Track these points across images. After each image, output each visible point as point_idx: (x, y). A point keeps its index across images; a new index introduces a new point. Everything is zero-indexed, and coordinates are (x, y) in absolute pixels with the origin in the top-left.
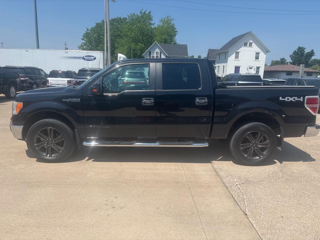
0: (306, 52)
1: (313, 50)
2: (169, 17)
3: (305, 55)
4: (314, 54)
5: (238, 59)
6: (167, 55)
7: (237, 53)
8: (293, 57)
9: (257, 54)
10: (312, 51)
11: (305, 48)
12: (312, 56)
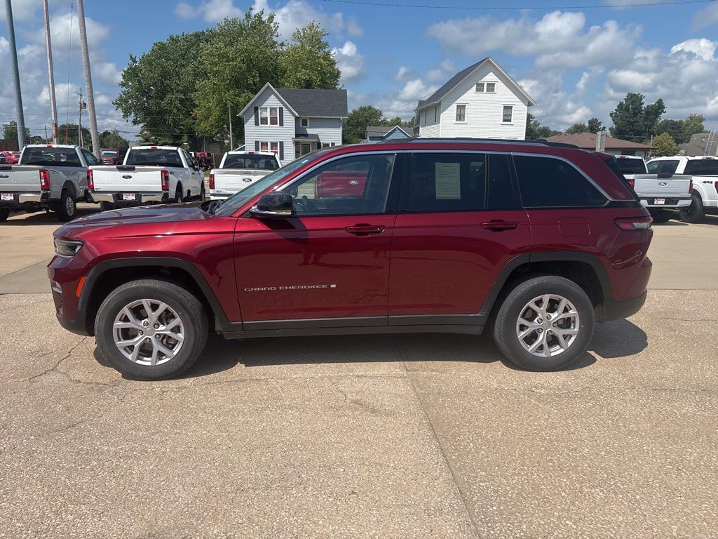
0: (645, 106)
1: (661, 100)
2: (315, 26)
3: (643, 110)
4: (664, 108)
5: (463, 122)
6: (297, 115)
7: (461, 108)
8: (618, 116)
9: (508, 109)
10: (660, 103)
11: (642, 96)
12: (660, 113)
